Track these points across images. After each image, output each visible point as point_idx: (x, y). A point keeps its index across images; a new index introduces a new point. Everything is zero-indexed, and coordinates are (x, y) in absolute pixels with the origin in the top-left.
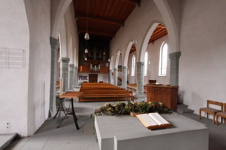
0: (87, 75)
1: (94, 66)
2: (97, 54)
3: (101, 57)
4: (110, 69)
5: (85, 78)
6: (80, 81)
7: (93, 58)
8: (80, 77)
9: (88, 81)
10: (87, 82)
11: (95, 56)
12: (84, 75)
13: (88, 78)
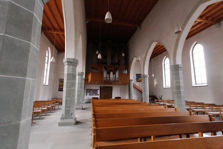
0: (97, 87)
1: (109, 73)
2: (112, 58)
3: (117, 61)
4: (131, 79)
5: (95, 91)
6: (88, 97)
7: (106, 63)
8: (88, 91)
9: (99, 97)
10: (97, 98)
11: (109, 60)
12: (93, 87)
13: (99, 92)
